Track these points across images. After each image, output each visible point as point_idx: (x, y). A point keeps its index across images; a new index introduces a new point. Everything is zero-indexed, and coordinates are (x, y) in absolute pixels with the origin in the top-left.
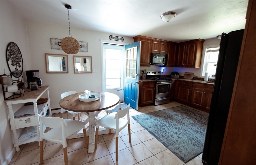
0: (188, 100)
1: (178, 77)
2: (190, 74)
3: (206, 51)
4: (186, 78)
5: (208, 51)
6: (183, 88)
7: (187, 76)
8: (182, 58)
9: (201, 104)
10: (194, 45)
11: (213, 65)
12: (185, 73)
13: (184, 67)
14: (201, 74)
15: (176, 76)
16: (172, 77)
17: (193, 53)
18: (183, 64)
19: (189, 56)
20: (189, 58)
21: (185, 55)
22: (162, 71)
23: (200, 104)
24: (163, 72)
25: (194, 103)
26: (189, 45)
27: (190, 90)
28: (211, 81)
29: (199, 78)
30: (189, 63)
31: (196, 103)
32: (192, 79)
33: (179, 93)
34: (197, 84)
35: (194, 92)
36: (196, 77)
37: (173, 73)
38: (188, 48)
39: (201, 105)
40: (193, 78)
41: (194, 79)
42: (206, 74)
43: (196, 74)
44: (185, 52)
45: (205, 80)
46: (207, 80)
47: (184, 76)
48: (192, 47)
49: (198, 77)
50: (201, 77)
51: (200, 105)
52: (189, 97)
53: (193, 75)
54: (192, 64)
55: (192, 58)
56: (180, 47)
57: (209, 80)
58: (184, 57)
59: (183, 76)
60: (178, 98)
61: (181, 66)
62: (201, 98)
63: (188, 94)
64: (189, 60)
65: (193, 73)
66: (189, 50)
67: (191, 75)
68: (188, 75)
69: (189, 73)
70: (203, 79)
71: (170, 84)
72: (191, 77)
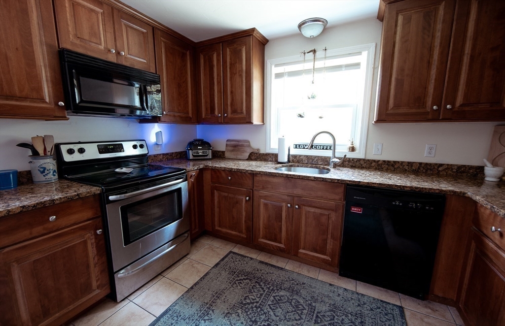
0: (244, 231)
1: (208, 157)
2: (240, 143)
3: (273, 76)
4: (232, 156)
5: (278, 76)
6: (226, 194)
7: (232, 151)
8: (214, 95)
9: (283, 241)
10: (240, 51)
11: (296, 116)
12: (228, 141)
13: (221, 123)
14: (268, 141)
15: (203, 152)
16: (191, 157)
17: (241, 76)
18: (216, 113)
19: (232, 87)
20: (232, 92)
21: (219, 82)
22: (152, 139)
23: (280, 243)
24: (156, 144)
25: (262, 238)
26: (228, 49)
27: (246, 200)
28: (293, 161)
29: (263, 154)
30: (234, 111)
31: (269, 240)
32: (247, 160)
33: (217, 210)
34: (264, 178)
35: (259, 205)
36: (256, 151)
37: (193, 145)
38: (225, 62)
39: (285, 245)
40: (249, 156)
41: (253, 158)
42: (281, 141)
43: (257, 144)
44: (218, 75)
45: (280, 160)
46: (286, 160)
47: (225, 150)
48: (237, 54)
49: (262, 151)
50: (268, 151)
51: (282, 246)
52: (245, 221)
53: (249, 146)
54: (242, 113)
55: (242, 93)
56: (202, 56)
57: (289, 161)
58: (219, 91)
59: (223, 152)
60: (217, 228)
61: (212, 120)
62: (281, 222)
63: (244, 214)
64: (233, 100)
65: (249, 142)
66: (230, 68)
67: (242, 146)
68: (235, 146)
69: (238, 141)
70: (273, 158)
71: (180, 189)
72: (244, 152)
